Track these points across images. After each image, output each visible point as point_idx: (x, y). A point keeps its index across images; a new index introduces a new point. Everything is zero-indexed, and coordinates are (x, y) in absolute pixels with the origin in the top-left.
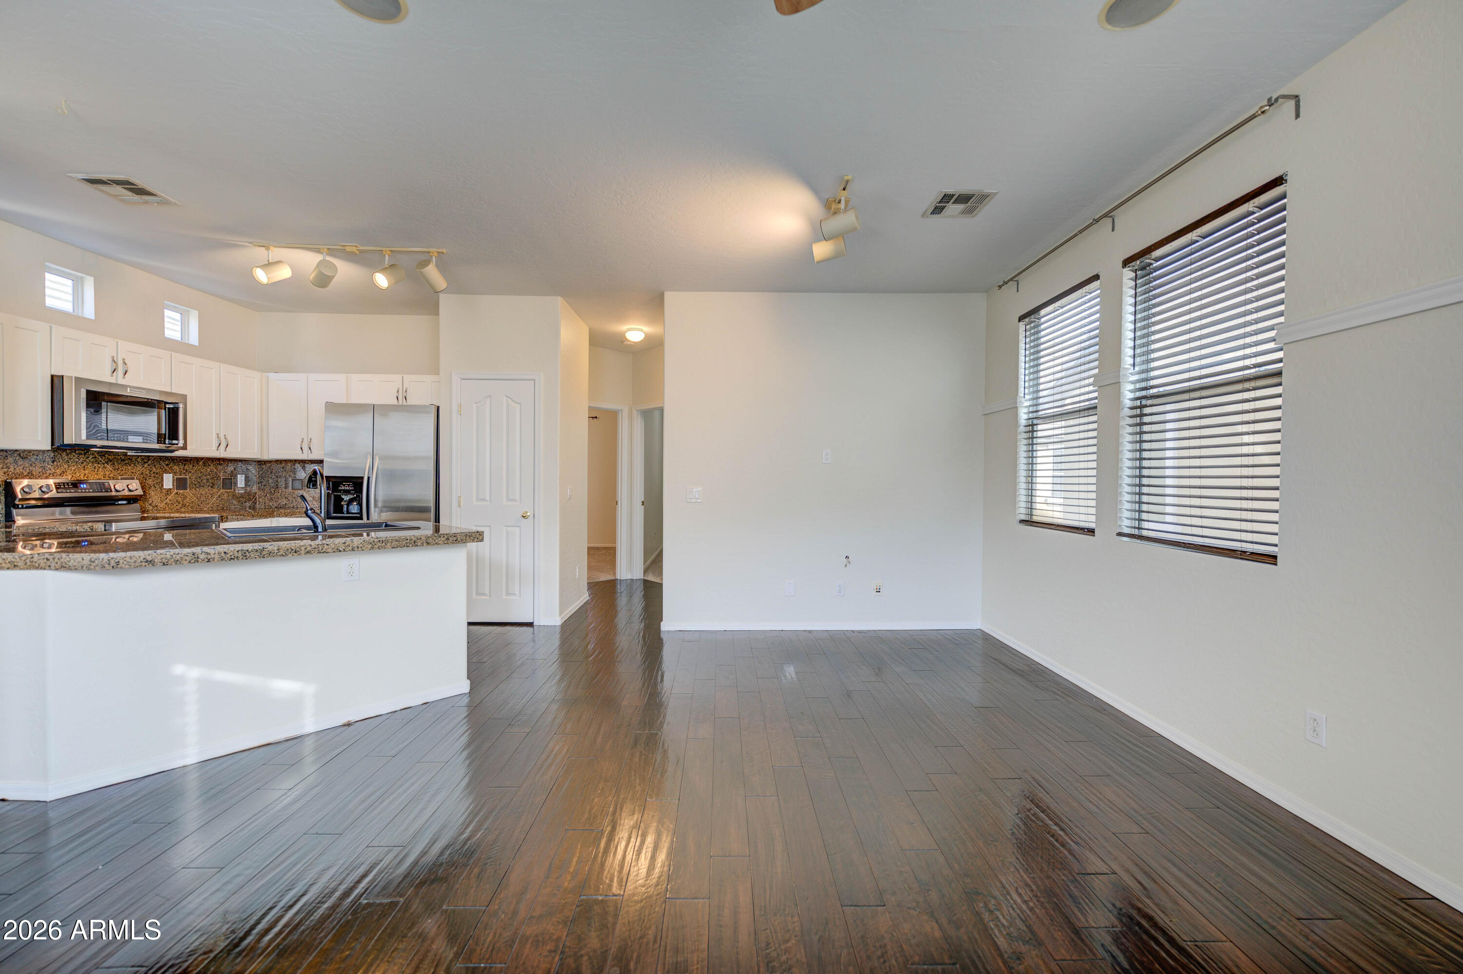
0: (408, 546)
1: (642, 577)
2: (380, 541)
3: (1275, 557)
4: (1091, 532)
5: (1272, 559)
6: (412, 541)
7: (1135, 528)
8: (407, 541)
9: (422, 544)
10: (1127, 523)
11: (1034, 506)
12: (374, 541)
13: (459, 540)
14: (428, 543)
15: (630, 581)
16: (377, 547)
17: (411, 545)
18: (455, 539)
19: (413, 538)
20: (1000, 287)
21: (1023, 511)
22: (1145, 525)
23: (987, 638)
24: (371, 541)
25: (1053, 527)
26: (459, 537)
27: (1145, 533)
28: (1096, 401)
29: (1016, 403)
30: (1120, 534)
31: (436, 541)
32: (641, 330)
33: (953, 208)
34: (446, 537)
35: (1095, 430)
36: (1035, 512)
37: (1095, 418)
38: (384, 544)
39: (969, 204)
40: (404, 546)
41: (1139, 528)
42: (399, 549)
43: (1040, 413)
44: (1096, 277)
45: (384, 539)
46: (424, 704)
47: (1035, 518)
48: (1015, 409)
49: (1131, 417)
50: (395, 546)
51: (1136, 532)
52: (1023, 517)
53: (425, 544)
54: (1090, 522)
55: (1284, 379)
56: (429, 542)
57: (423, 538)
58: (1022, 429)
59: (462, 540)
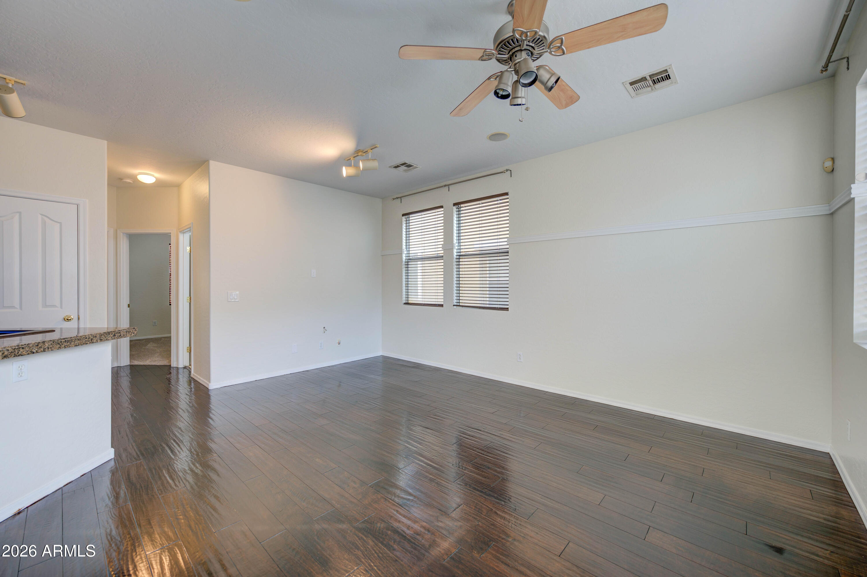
0: (87, 344)
1: (129, 364)
2: (66, 341)
3: (508, 308)
4: (442, 306)
5: (507, 309)
6: (90, 339)
7: (458, 303)
8: (86, 339)
9: (97, 341)
10: (455, 301)
11: (409, 296)
12: (61, 342)
13: (122, 335)
14: (101, 340)
15: (116, 368)
16: (63, 346)
17: (89, 343)
18: (119, 335)
19: (90, 336)
20: (394, 199)
21: (404, 299)
22: (461, 301)
23: (385, 359)
24: (59, 342)
25: (422, 305)
26: (122, 333)
27: (461, 304)
28: (443, 254)
29: (402, 251)
30: (454, 305)
31: (107, 338)
32: (153, 176)
33: (403, 168)
34: (113, 334)
35: (443, 265)
36: (409, 299)
37: (442, 261)
38: (69, 343)
39: (409, 168)
40: (84, 344)
41: (459, 303)
42: (80, 346)
43: (410, 257)
44: (442, 207)
45: (69, 339)
46: (83, 475)
47: (409, 302)
48: (401, 254)
49: (456, 262)
50: (77, 344)
51: (458, 304)
52: (404, 302)
53: (99, 341)
54: (440, 301)
55: (509, 254)
56: (102, 338)
57: (98, 336)
58: (404, 263)
59: (124, 335)
